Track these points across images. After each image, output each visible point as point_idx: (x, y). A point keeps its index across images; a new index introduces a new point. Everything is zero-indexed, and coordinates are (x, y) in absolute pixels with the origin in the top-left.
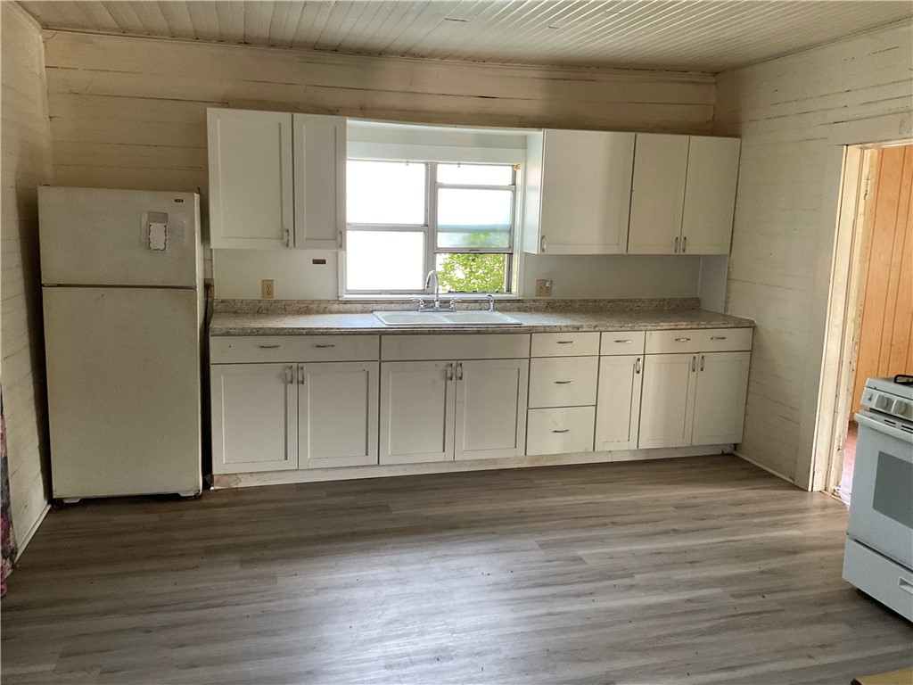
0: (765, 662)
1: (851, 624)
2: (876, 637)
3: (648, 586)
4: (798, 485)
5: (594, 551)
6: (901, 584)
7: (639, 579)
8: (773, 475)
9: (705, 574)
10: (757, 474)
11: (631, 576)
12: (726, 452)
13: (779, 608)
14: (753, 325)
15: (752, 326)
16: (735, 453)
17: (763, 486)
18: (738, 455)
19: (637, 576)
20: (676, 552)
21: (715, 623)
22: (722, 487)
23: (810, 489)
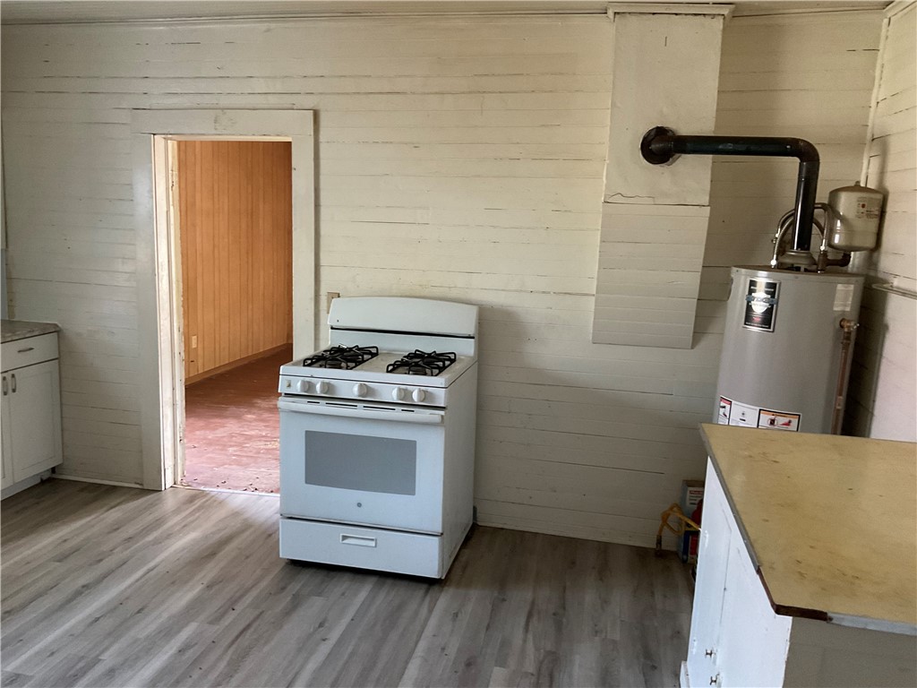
0: (302, 667)
1: (319, 595)
2: (343, 594)
3: (126, 660)
4: (147, 488)
5: (24, 657)
6: (343, 540)
7: (109, 659)
8: (115, 487)
9: (165, 616)
10: (99, 493)
11: (96, 661)
12: (44, 478)
13: (257, 612)
14: (58, 329)
15: (57, 331)
16: (54, 476)
17: (118, 501)
18: (61, 477)
19: (104, 657)
20: (112, 609)
21: (227, 658)
22: (81, 518)
23: (163, 489)
